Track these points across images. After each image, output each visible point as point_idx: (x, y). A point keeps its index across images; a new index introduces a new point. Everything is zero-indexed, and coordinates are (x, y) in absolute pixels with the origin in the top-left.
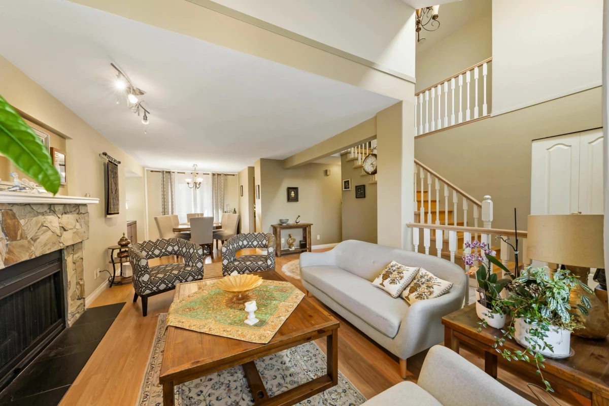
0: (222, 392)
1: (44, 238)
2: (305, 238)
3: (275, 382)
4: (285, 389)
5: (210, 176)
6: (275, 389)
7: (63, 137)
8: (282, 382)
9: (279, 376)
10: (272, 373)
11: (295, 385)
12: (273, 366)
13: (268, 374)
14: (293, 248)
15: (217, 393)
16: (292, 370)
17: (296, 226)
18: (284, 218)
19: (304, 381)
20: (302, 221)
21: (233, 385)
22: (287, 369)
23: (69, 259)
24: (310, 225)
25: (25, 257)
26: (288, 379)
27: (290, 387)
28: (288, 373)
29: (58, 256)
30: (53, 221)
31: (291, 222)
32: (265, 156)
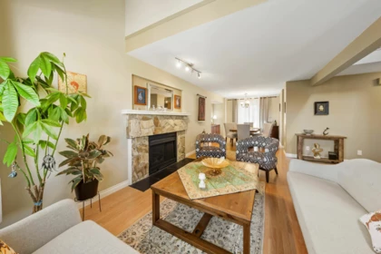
0: (189, 216)
1: (167, 127)
2: (336, 150)
3: (213, 233)
4: (213, 242)
5: (259, 100)
6: (208, 236)
7: (180, 91)
8: (216, 236)
9: (218, 232)
10: (217, 228)
11: (220, 246)
12: (221, 224)
13: (215, 226)
14: (318, 157)
15: (187, 215)
16: (228, 236)
17: (324, 137)
18: (308, 129)
19: (228, 249)
20: (331, 133)
21: (195, 217)
22: (227, 233)
23: (179, 137)
24: (343, 138)
25: (160, 133)
26: (221, 239)
27: (217, 244)
28: (224, 235)
29: (174, 134)
30: (172, 122)
31: (318, 132)
32: (289, 79)
